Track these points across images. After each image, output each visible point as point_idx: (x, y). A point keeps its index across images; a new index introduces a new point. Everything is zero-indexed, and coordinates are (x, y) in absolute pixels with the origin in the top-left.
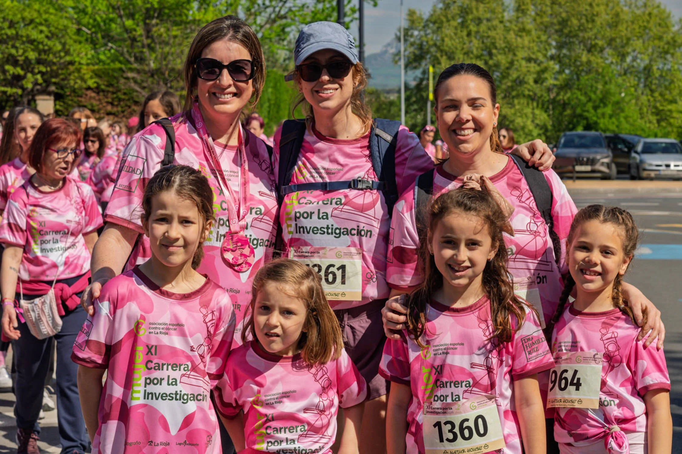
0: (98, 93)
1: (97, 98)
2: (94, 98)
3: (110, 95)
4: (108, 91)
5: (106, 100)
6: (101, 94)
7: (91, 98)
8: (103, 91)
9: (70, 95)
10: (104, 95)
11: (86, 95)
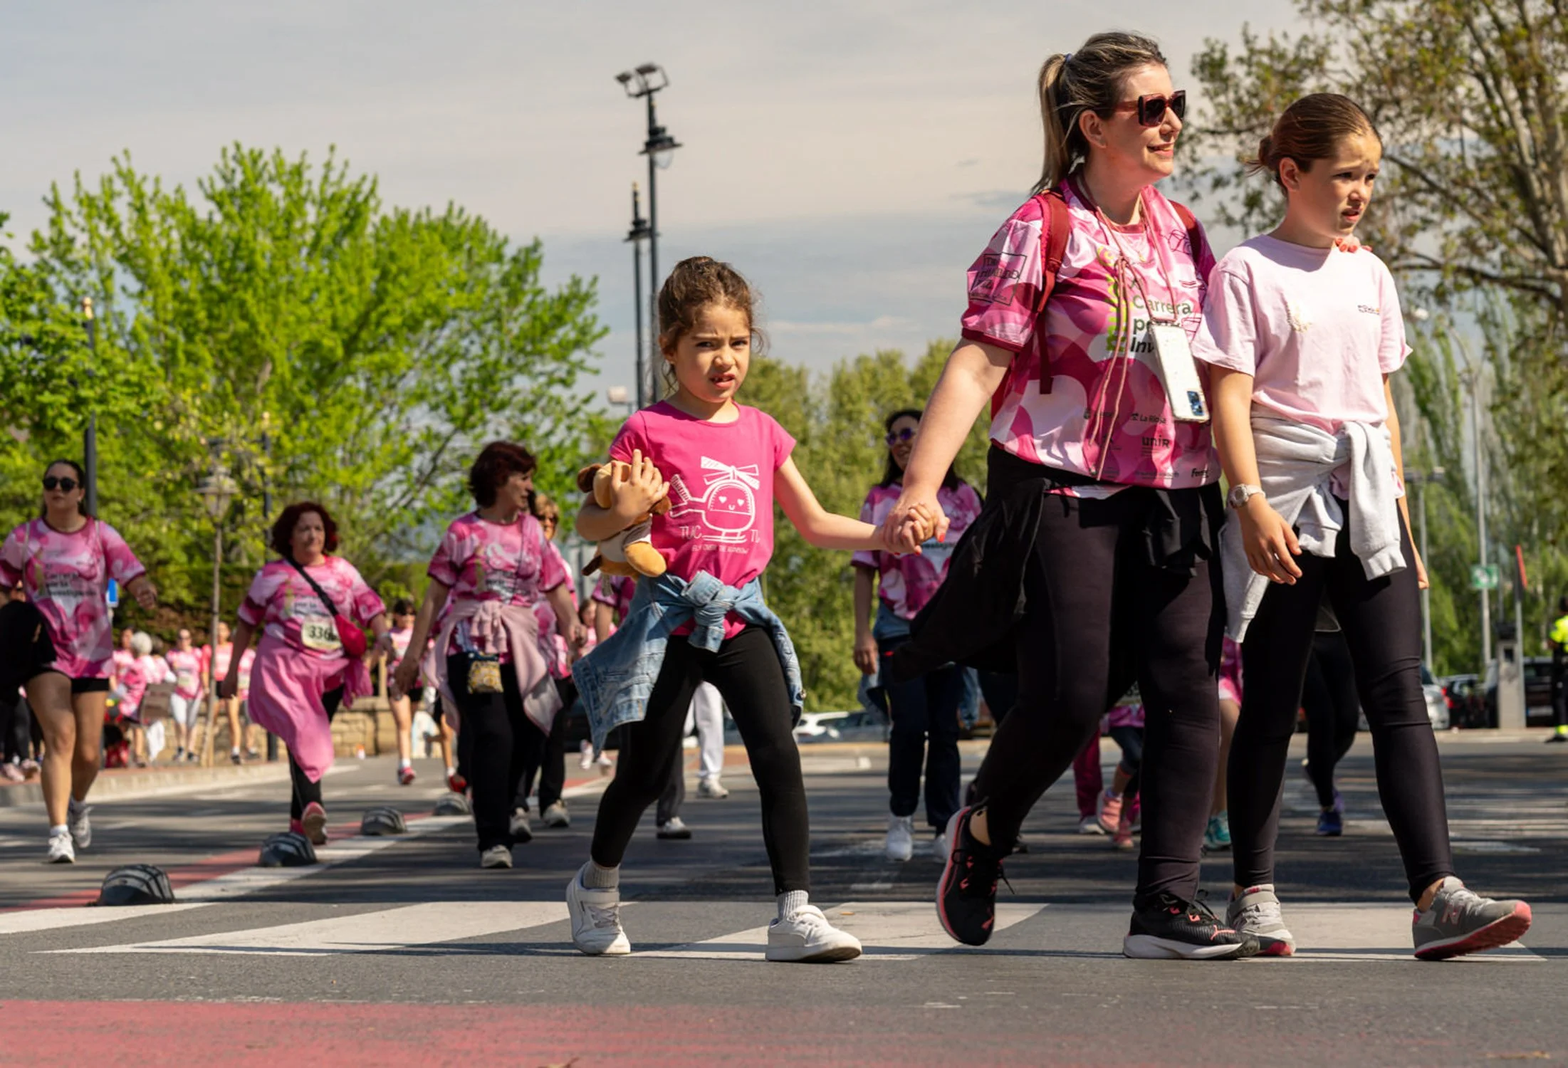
0: (181, 612)
1: (180, 620)
2: (174, 621)
3: (202, 615)
4: (199, 609)
5: (196, 623)
6: (187, 613)
7: (169, 621)
8: (190, 608)
9: (133, 617)
10: (192, 615)
11: (161, 616)
